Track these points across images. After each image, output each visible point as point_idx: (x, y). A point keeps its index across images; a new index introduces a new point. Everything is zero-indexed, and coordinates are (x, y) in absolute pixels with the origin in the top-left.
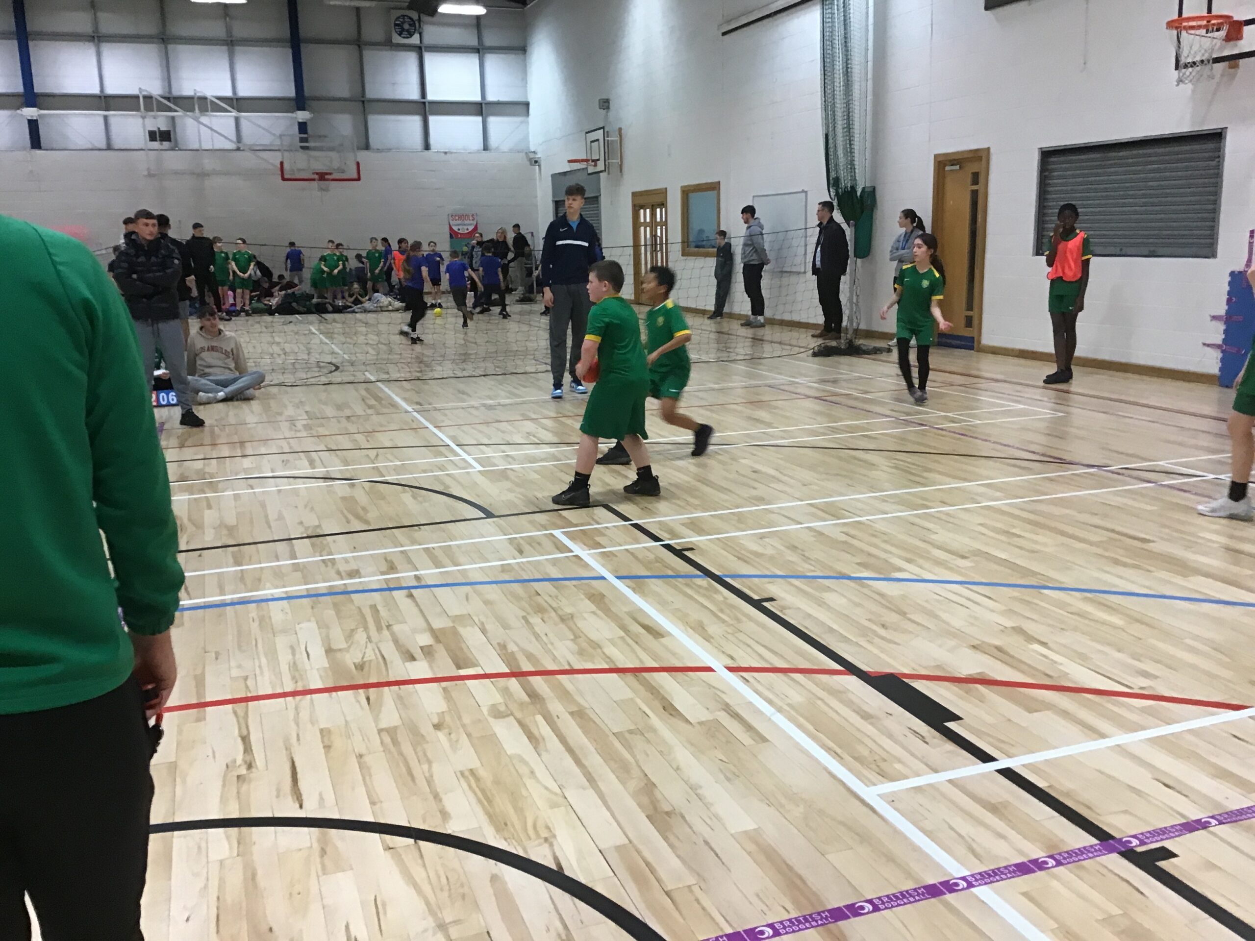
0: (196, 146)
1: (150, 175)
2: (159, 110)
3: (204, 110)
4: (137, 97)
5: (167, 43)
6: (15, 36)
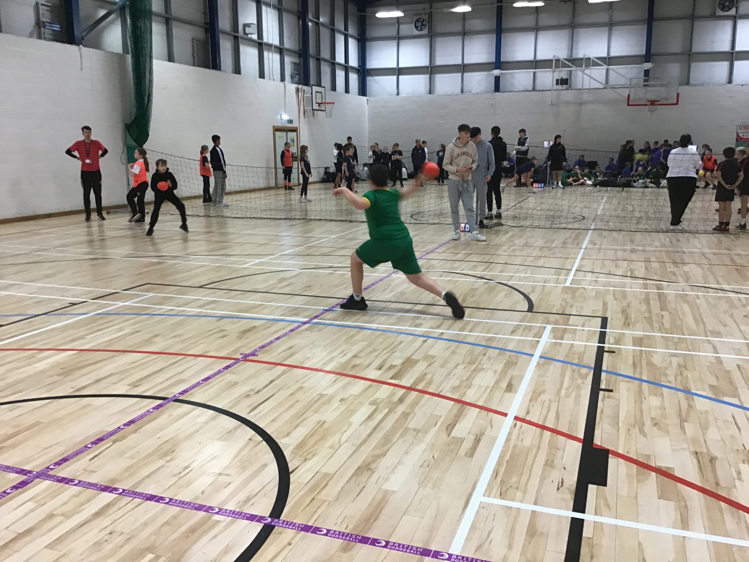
0: (580, 87)
1: (552, 104)
2: (562, 67)
3: (588, 66)
5: (574, 28)
6: (495, 32)
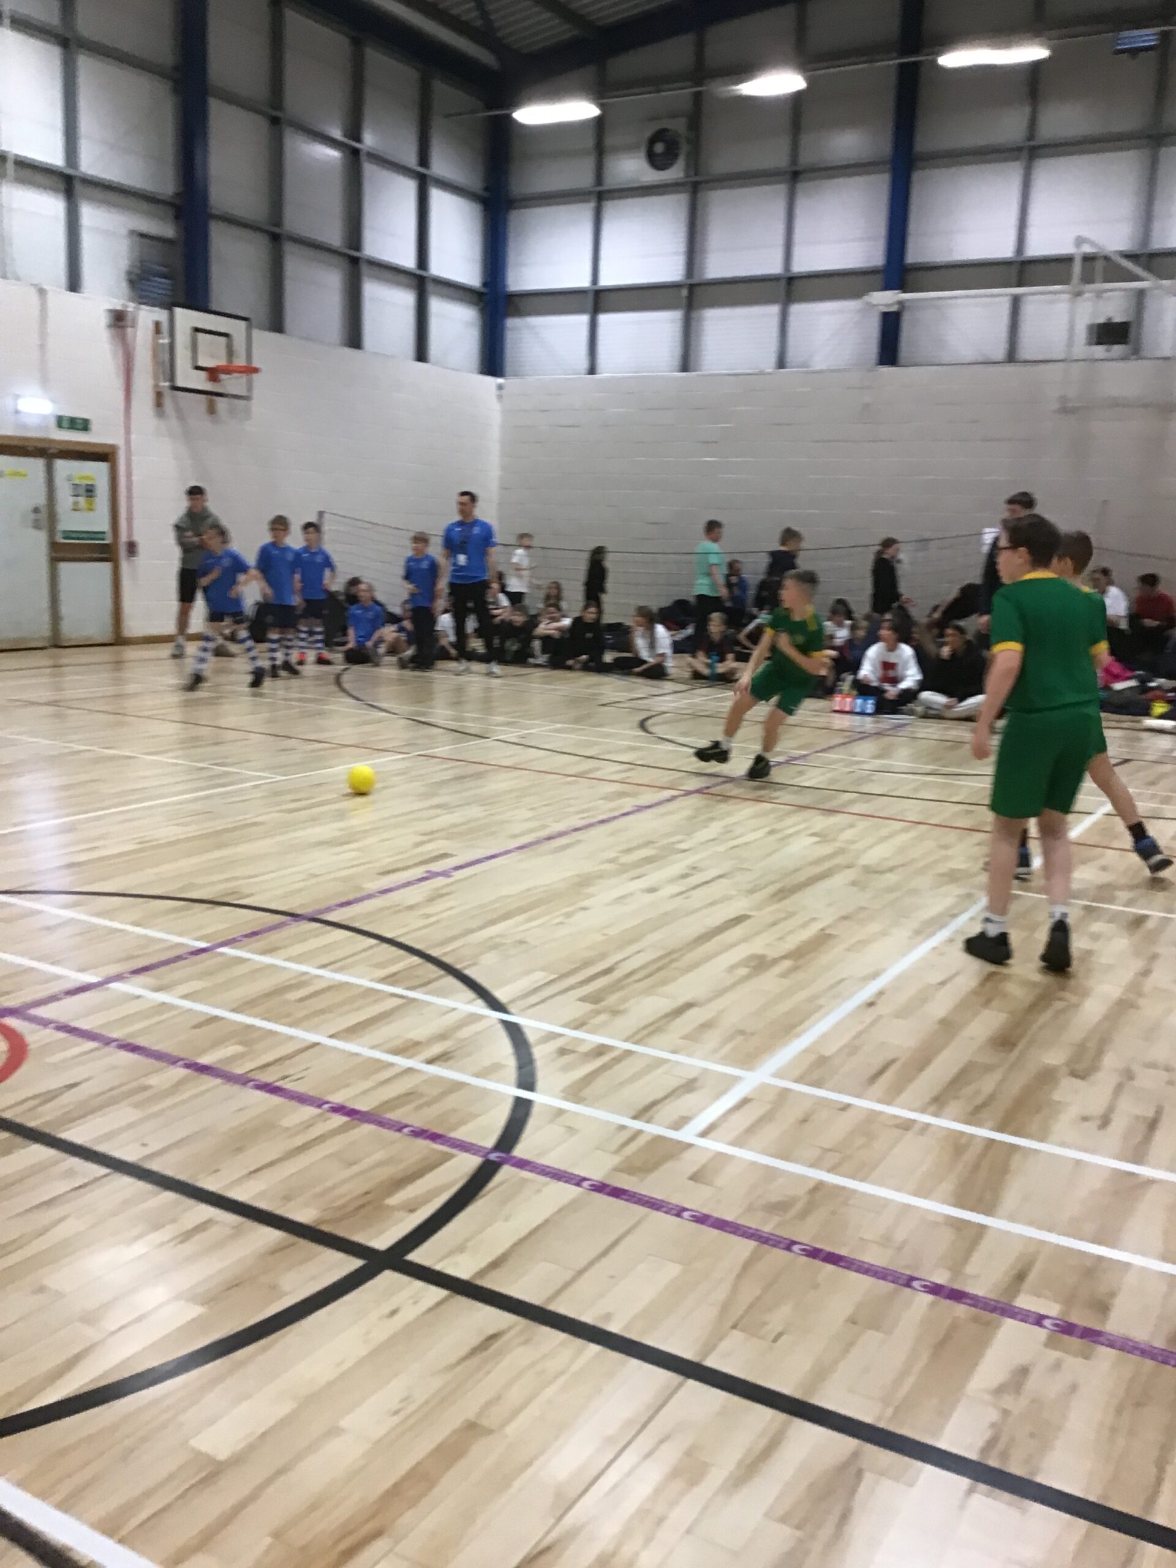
1: (1065, 410)
4: (1070, 259)
5: (1160, 145)
6: (889, 166)
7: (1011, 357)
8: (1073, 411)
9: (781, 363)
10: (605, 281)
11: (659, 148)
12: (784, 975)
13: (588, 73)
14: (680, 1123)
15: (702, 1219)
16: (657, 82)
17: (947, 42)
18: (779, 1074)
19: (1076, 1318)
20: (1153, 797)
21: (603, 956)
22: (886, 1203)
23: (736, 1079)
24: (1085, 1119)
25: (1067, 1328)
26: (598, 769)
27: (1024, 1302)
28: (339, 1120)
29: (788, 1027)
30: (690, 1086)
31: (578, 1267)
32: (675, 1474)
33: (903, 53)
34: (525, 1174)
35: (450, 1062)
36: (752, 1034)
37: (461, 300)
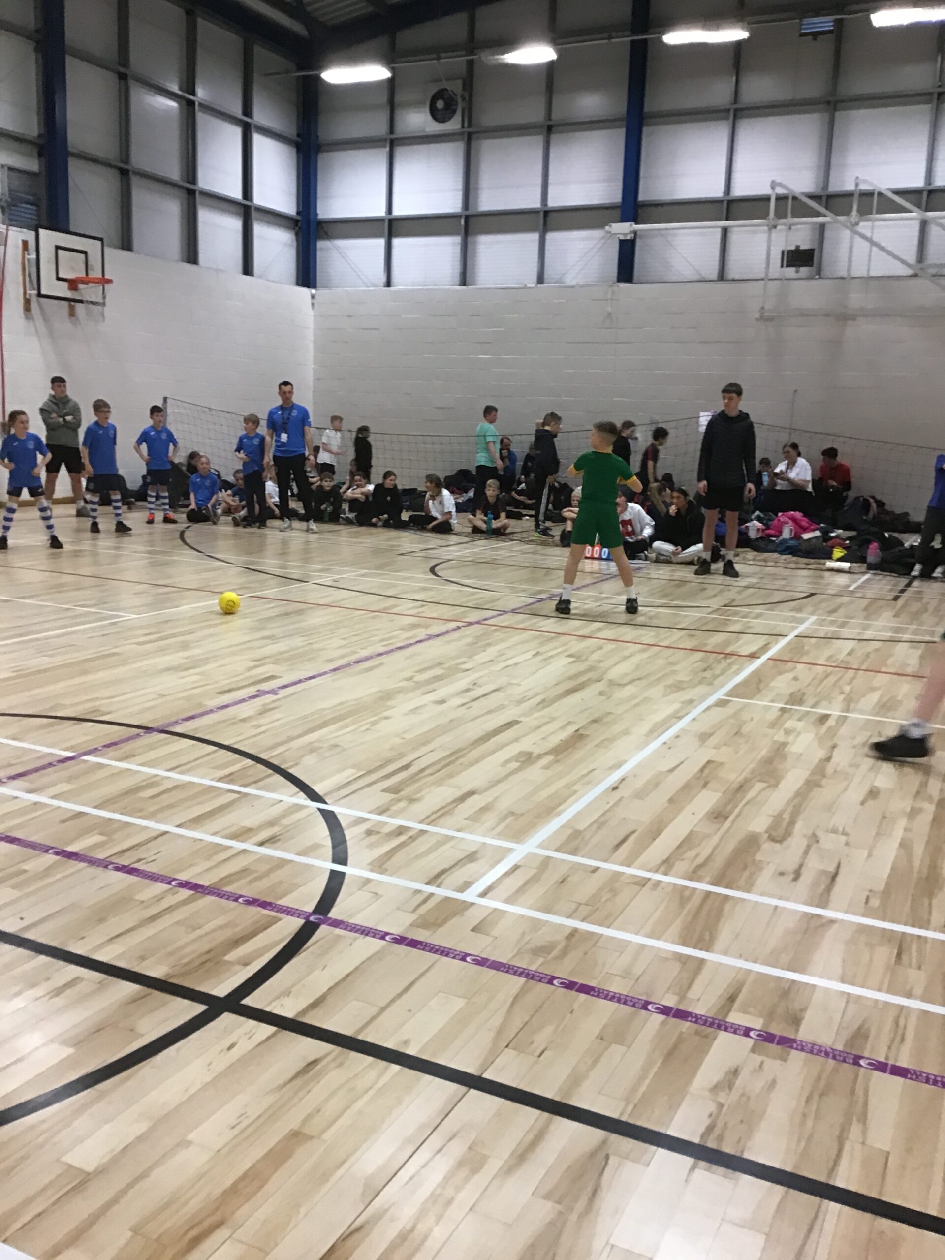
0: (844, 273)
1: (764, 319)
2: (795, 215)
3: (865, 212)
4: (767, 199)
5: (835, 110)
6: (624, 123)
7: (722, 276)
8: (770, 319)
9: (541, 280)
10: (397, 212)
11: (440, 104)
12: (546, 768)
13: (382, 42)
14: (465, 886)
15: (482, 962)
16: (436, 51)
17: (669, 24)
18: (541, 846)
19: (776, 1029)
20: (832, 623)
21: (401, 755)
22: (627, 943)
23: (510, 850)
24: (782, 874)
25: (768, 1038)
26: (395, 606)
27: (734, 1018)
28: (186, 893)
29: (549, 810)
30: (472, 857)
31: (383, 1004)
32: (460, 1164)
33: (634, 32)
34: (338, 931)
35: (277, 844)
36: (522, 815)
37: (280, 225)
